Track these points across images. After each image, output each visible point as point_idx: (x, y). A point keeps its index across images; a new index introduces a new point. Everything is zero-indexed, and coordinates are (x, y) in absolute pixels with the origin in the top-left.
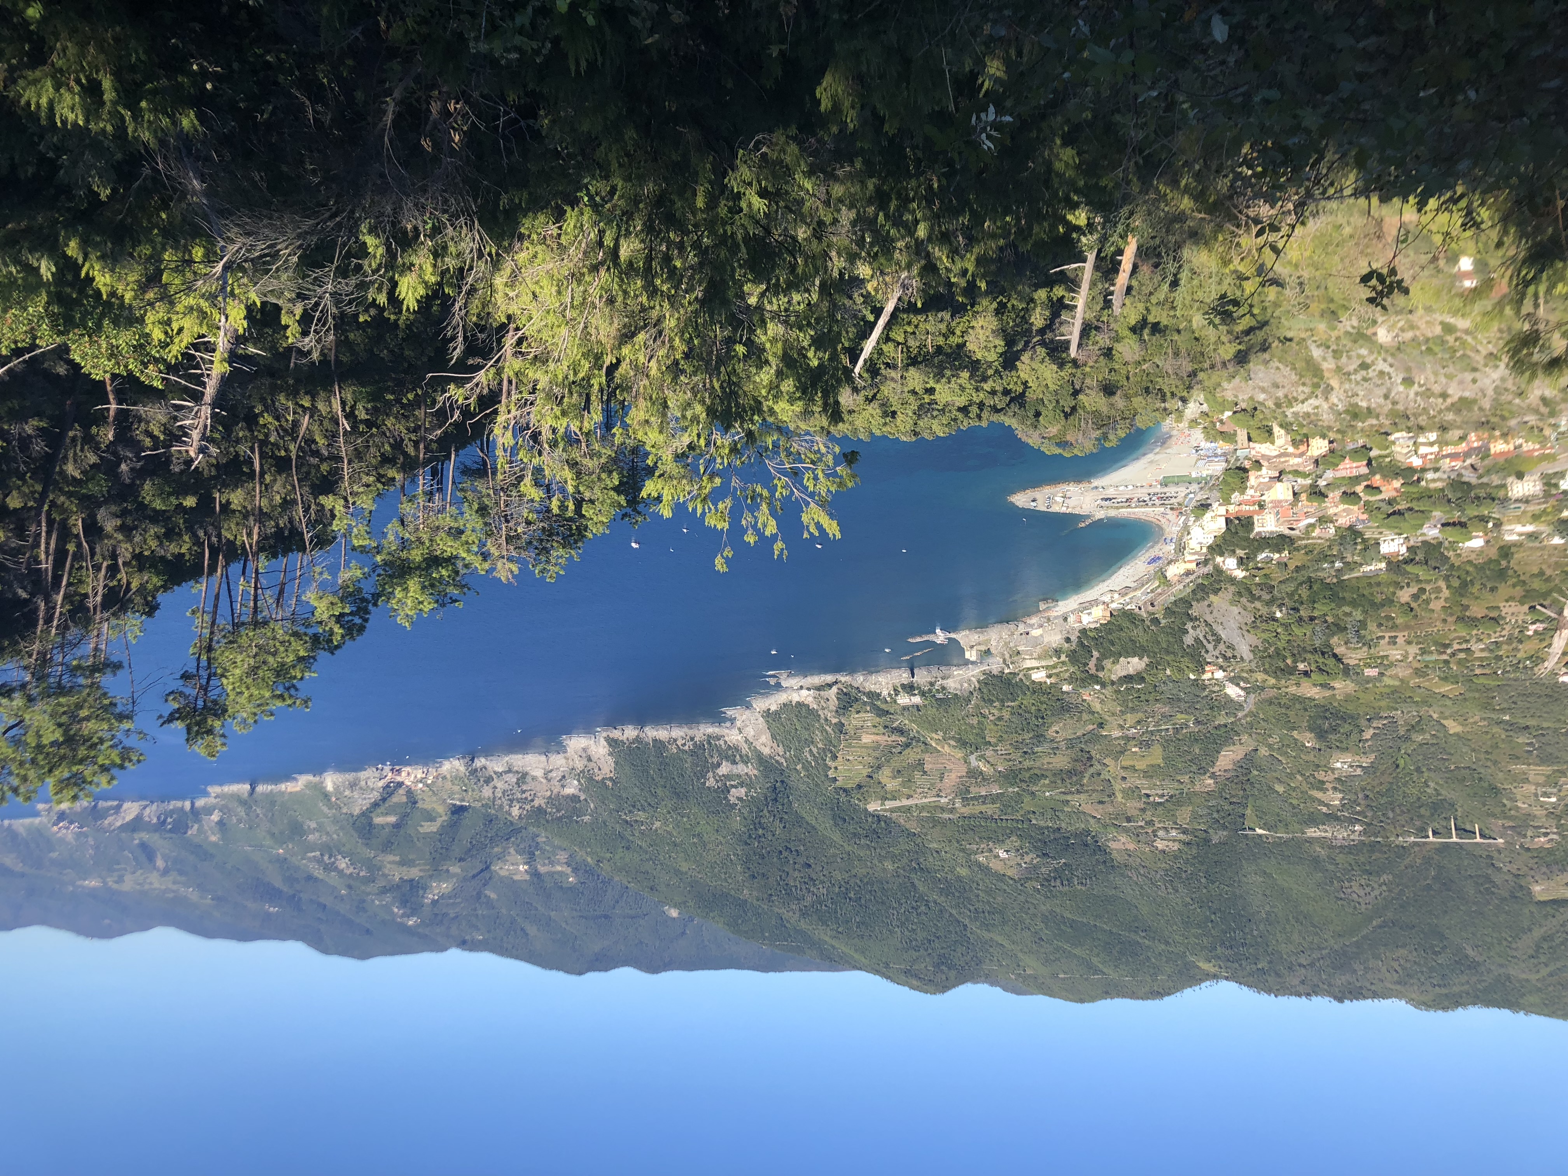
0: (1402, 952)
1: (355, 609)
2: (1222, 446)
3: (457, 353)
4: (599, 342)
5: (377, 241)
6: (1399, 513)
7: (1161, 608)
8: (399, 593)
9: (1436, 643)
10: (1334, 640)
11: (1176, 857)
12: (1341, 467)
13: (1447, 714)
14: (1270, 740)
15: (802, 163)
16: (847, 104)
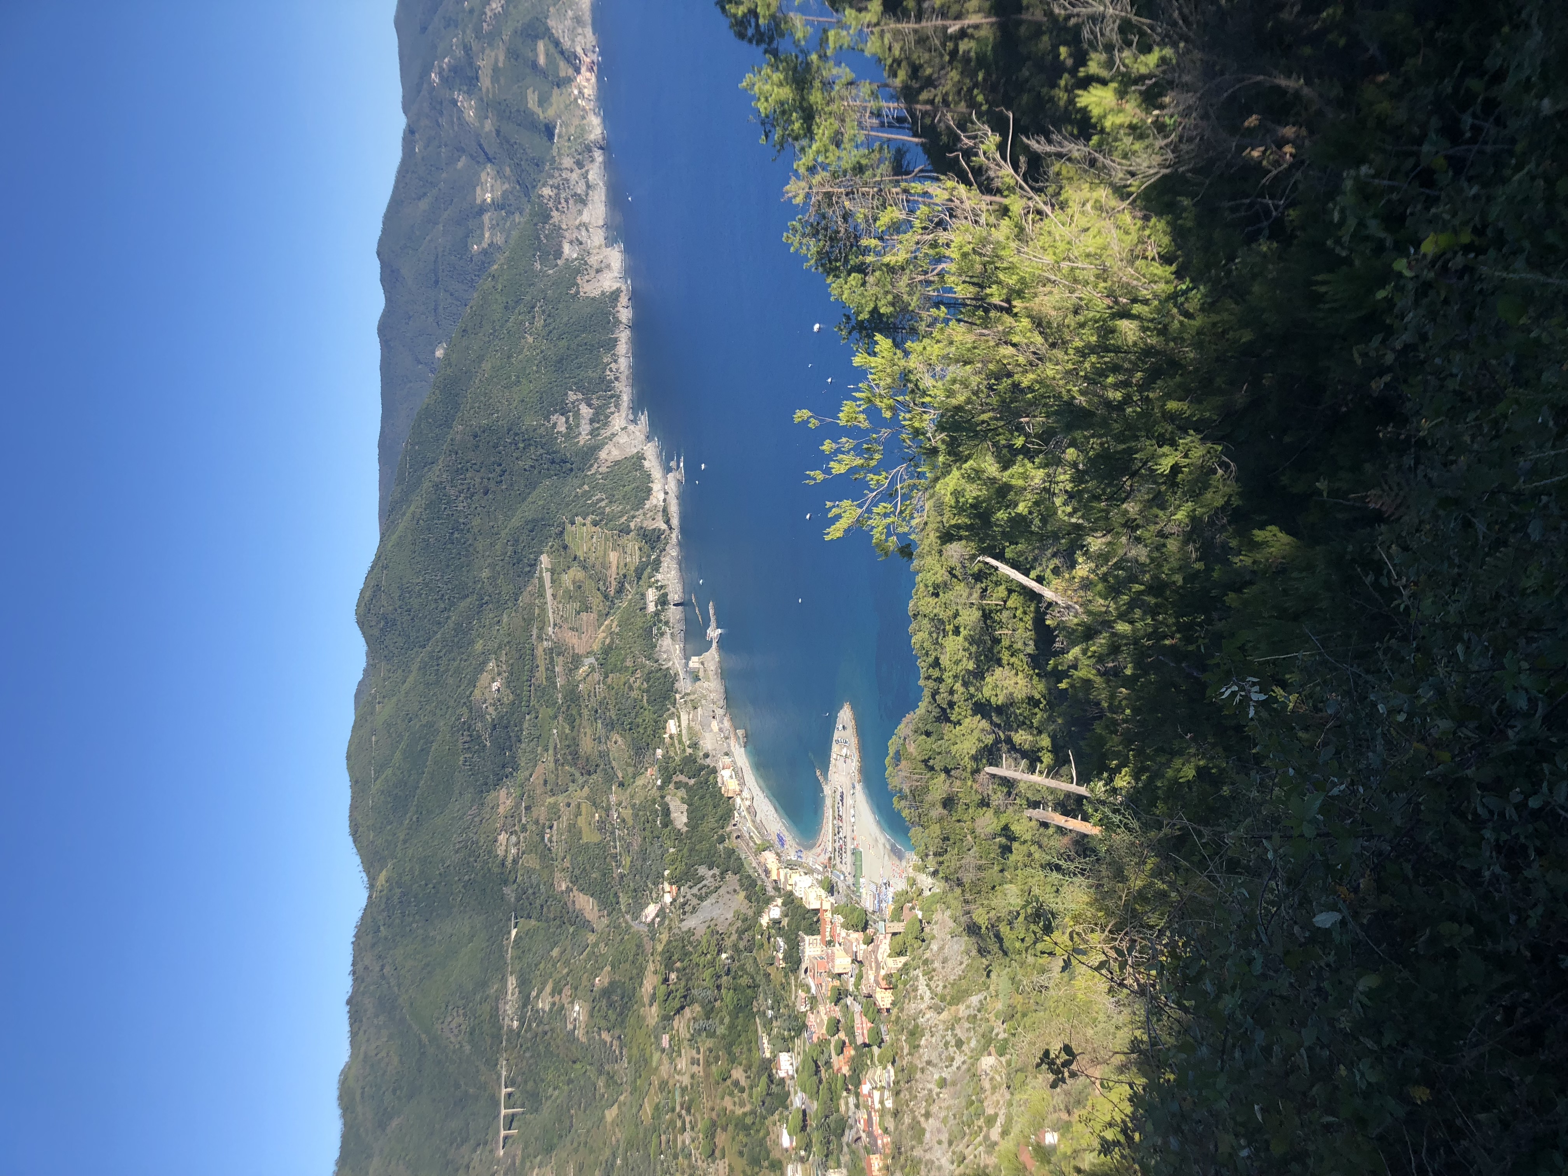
0: (396, 1060)
1: (762, 29)
2: (889, 908)
3: (1033, 144)
4: (1036, 295)
5: (1152, 65)
6: (817, 1071)
7: (735, 845)
8: (777, 76)
9: (691, 1101)
10: (697, 1008)
11: (490, 852)
12: (864, 1018)
13: (623, 1109)
14: (602, 945)
15: (1204, 510)
16: (1258, 556)
